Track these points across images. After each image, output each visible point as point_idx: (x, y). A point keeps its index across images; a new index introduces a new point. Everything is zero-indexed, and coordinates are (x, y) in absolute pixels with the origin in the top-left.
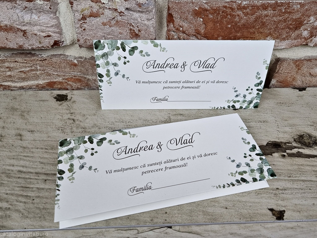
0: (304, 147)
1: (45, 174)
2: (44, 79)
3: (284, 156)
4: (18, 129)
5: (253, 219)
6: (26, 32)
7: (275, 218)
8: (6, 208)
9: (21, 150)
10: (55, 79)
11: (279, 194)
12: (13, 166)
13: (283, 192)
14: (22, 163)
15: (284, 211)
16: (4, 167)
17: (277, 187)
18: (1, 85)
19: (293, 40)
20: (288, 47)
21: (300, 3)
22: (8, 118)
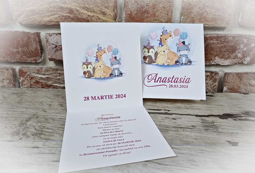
0: (250, 117)
3: (236, 120)
4: (60, 103)
5: (216, 145)
7: (232, 145)
8: (51, 132)
9: (62, 110)
11: (234, 135)
12: (57, 116)
13: (237, 134)
14: (62, 115)
15: (238, 143)
16: (51, 116)
17: (232, 132)
18: (52, 85)
19: (232, 59)
20: (230, 64)
21: (232, 36)
22: (54, 98)
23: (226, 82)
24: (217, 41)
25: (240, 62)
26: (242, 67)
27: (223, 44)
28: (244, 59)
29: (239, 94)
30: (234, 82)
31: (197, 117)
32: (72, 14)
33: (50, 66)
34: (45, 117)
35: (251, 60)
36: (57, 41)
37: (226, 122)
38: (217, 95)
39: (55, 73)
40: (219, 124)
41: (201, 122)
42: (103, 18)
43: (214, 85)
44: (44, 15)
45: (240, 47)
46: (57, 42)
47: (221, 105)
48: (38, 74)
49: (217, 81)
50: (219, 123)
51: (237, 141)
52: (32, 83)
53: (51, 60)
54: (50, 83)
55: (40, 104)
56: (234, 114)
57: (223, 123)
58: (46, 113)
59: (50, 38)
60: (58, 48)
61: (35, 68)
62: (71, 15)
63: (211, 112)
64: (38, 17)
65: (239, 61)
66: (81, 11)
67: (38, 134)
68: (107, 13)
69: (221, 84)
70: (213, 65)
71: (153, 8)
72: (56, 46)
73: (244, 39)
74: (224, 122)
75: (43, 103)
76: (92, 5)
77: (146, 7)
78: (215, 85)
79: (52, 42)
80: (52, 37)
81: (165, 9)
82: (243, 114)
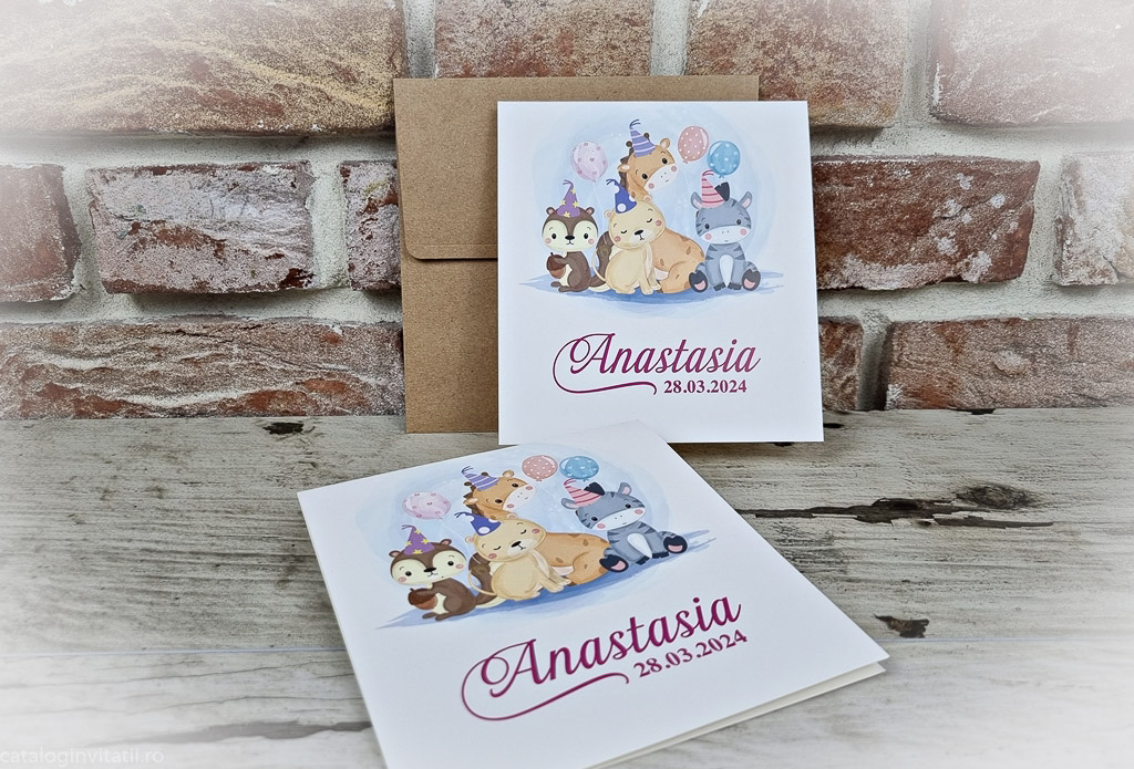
0: (987, 509)
1: (218, 555)
2: (244, 386)
3: (928, 524)
4: (154, 480)
6: (224, 246)
7: (898, 633)
8: (95, 614)
9: (159, 514)
10: (276, 383)
12: (130, 541)
13: (924, 586)
14: (155, 535)
15: (927, 622)
16: (105, 542)
17: (908, 578)
18: (124, 402)
19: (916, 264)
20: (909, 285)
21: (909, 166)
22: (129, 461)
23: (896, 365)
24: (846, 185)
25: (948, 275)
26: (961, 298)
27: (874, 198)
28: (966, 260)
29: (954, 413)
30: (929, 363)
31: (761, 520)
32: (203, 80)
33: (111, 317)
34: (75, 549)
35: (995, 264)
36: (141, 204)
37: (884, 536)
38: (859, 422)
39: (136, 348)
40: (852, 544)
41: (778, 541)
42: (344, 98)
43: (845, 378)
44: (73, 87)
45: (946, 210)
46: (140, 207)
47: (868, 462)
48: (59, 353)
49: (857, 360)
50: (855, 539)
51: (923, 617)
52: (29, 395)
53: (116, 287)
54: (112, 393)
55: (58, 492)
56: (922, 498)
57: (872, 542)
58: (83, 527)
59: (104, 188)
60: (142, 233)
61: (41, 326)
62: (196, 87)
63: (824, 494)
64: (46, 96)
65: (945, 271)
66: (245, 67)
67: (34, 625)
68: (359, 75)
69: (876, 372)
70: (838, 289)
71: (564, 50)
72: (136, 227)
73: (960, 176)
74: (877, 536)
75: (77, 484)
76: (294, 38)
77: (532, 47)
78: (849, 379)
79: (117, 209)
80: (116, 186)
81: (615, 52)
82: (959, 497)
